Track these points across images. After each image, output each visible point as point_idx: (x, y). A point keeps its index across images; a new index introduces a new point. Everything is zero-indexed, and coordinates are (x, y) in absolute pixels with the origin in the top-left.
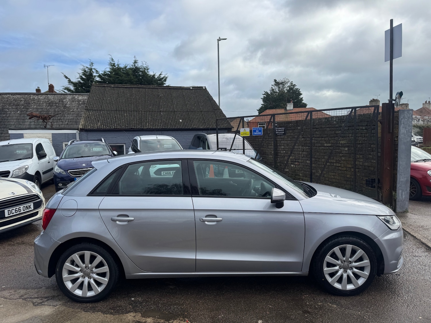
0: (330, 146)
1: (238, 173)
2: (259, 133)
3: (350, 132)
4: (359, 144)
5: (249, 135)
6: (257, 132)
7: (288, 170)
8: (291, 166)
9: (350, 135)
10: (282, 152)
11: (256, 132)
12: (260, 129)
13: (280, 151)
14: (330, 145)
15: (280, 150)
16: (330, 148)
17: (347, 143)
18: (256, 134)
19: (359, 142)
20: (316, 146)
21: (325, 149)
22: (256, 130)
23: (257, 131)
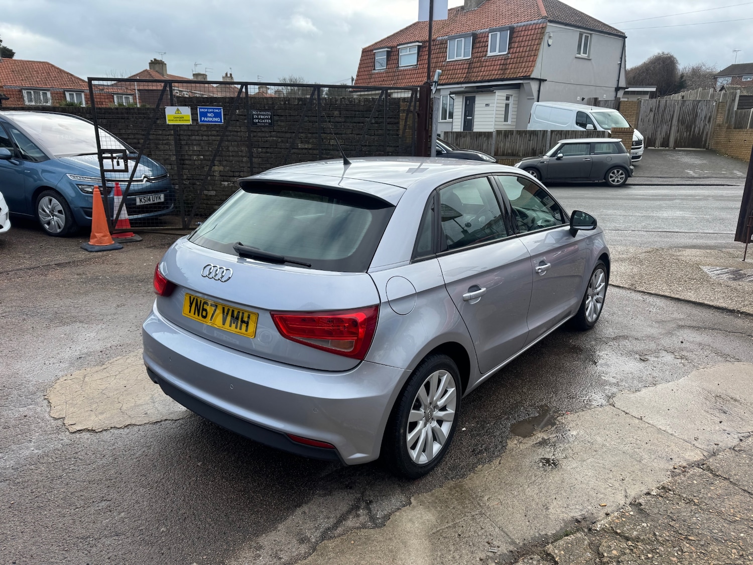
0: (310, 149)
1: (141, 204)
2: (216, 119)
3: (349, 126)
4: (366, 146)
5: (190, 122)
6: (211, 117)
7: (213, 193)
8: (221, 184)
9: (349, 131)
10: (195, 158)
11: (207, 117)
12: (217, 111)
13: (191, 155)
14: (310, 146)
15: (190, 153)
16: (311, 151)
17: (343, 144)
18: (206, 121)
19: (365, 143)
20: (281, 148)
21: (300, 154)
22: (208, 112)
23: (209, 115)
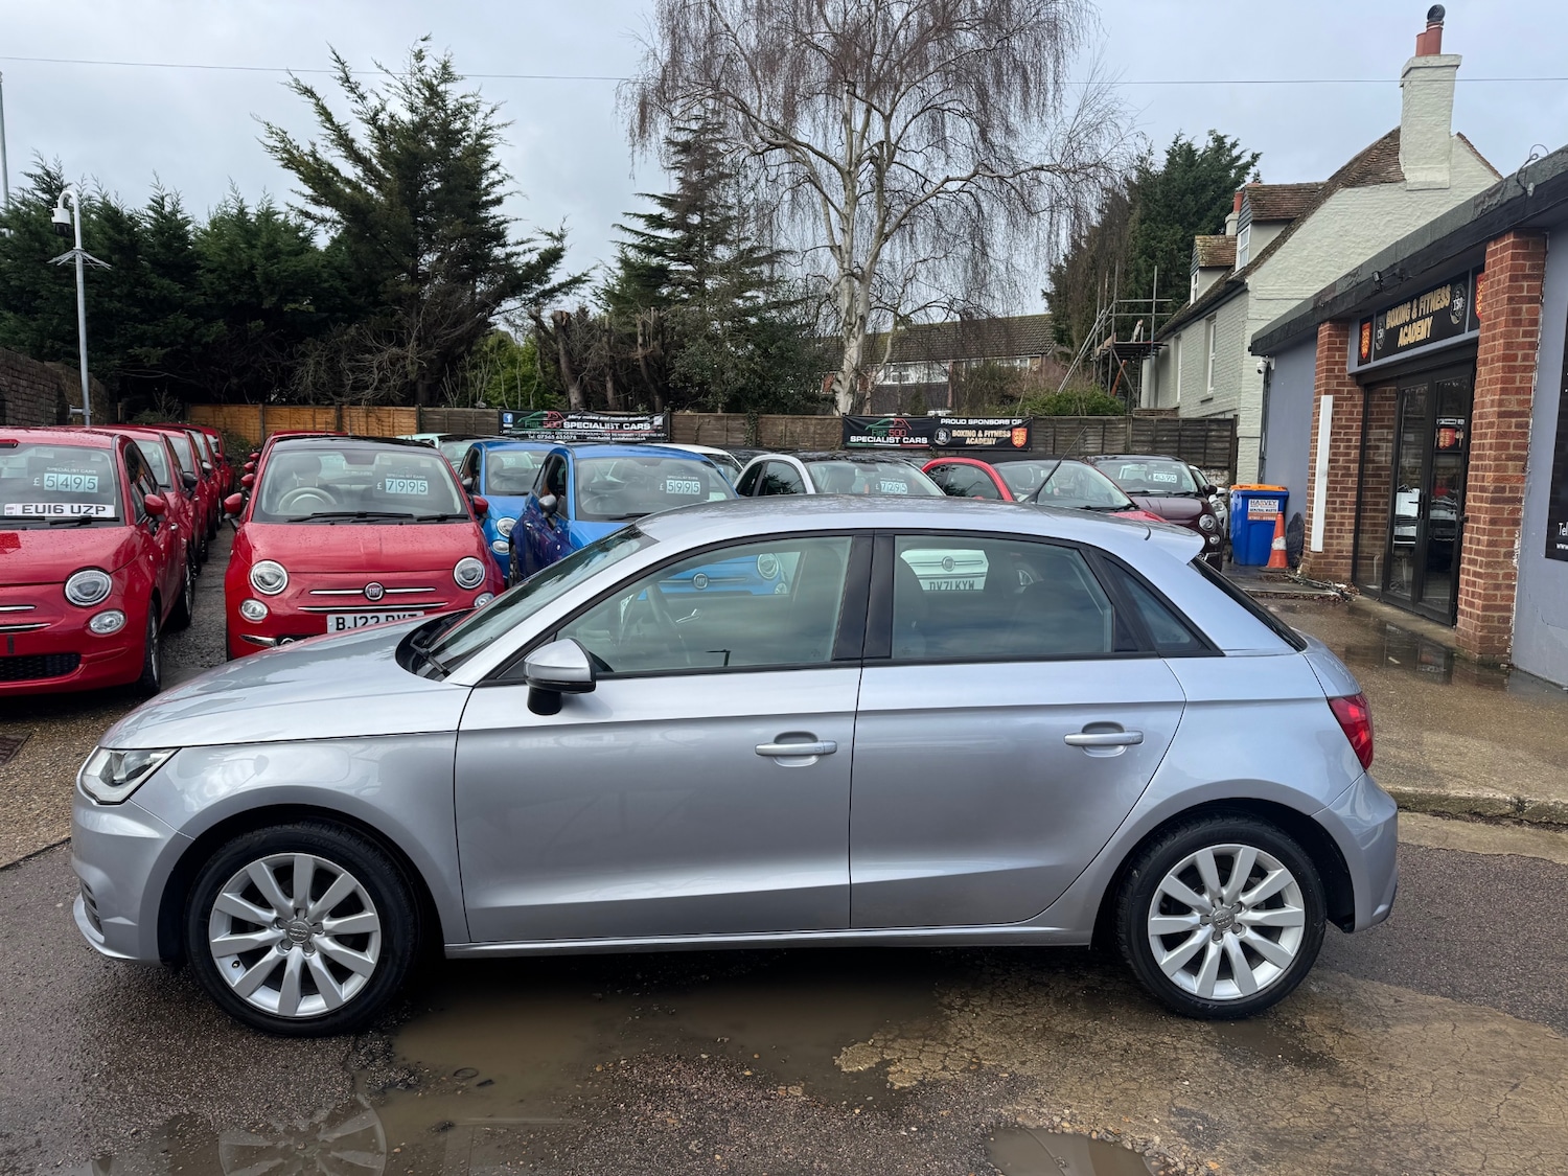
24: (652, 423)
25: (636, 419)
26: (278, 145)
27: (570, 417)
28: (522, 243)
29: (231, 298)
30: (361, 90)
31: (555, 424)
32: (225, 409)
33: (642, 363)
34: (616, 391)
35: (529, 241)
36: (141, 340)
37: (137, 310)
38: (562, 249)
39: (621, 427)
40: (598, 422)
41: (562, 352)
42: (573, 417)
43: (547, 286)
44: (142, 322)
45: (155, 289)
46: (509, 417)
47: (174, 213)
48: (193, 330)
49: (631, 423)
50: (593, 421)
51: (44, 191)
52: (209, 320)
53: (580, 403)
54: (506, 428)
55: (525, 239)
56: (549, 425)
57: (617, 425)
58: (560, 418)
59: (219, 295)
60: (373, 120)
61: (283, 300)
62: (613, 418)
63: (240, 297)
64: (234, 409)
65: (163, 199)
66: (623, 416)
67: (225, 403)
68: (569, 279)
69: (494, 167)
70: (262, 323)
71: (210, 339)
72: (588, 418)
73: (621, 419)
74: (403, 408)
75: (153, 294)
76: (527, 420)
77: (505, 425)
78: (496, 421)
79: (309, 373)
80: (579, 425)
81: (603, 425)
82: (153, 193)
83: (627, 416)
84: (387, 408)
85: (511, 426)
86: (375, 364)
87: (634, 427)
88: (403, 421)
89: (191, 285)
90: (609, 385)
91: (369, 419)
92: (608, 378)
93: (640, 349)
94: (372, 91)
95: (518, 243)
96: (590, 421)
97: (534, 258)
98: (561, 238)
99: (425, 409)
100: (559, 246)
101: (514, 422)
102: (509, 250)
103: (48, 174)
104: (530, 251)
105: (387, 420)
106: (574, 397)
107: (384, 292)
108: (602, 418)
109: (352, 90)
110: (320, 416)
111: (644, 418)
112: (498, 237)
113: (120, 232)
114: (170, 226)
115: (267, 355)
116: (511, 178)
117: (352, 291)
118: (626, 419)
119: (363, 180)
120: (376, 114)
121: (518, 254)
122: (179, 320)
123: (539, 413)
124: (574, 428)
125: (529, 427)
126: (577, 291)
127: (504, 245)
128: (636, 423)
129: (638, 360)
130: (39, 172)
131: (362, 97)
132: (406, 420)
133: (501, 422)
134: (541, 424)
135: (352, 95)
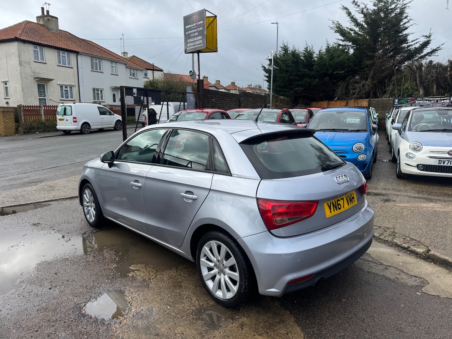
24: (450, 100)
25: (444, 98)
26: (335, 26)
27: (418, 99)
28: (414, 41)
29: (320, 72)
30: (358, 4)
31: (412, 102)
32: (319, 103)
33: (449, 78)
34: (437, 89)
35: (416, 39)
36: (298, 86)
37: (298, 78)
38: (430, 40)
39: (437, 101)
40: (428, 100)
41: (418, 77)
42: (419, 99)
43: (422, 54)
44: (299, 81)
45: (301, 72)
46: (397, 100)
47: (310, 51)
48: (310, 82)
49: (441, 100)
50: (426, 100)
51: (284, 51)
52: (315, 78)
53: (423, 94)
54: (395, 104)
55: (415, 39)
56: (410, 102)
57: (436, 101)
58: (414, 100)
59: (318, 72)
60: (362, 12)
61: (334, 71)
62: (434, 99)
63: (323, 72)
64: (322, 102)
65: (307, 48)
66: (438, 98)
67: (319, 101)
68: (431, 50)
69: (406, 17)
70: (328, 78)
71: (314, 84)
72: (425, 99)
73: (438, 99)
74: (365, 100)
75: (301, 73)
76: (402, 101)
77: (395, 103)
78: (392, 102)
79: (340, 91)
80: (421, 102)
81: (430, 101)
82: (305, 46)
83: (440, 98)
84: (360, 100)
85: (397, 103)
86: (358, 87)
87: (442, 101)
88: (364, 103)
89: (311, 70)
90: (435, 87)
91: (355, 103)
92: (434, 85)
93: (448, 72)
94: (362, 3)
95: (412, 41)
96: (425, 100)
97: (417, 46)
98: (430, 37)
99: (371, 99)
100: (429, 39)
101: (398, 102)
102: (409, 44)
103: (285, 46)
104: (416, 43)
105: (360, 103)
106: (421, 92)
107: (363, 65)
108: (430, 99)
109: (356, 4)
110: (342, 103)
111: (447, 98)
112: (405, 40)
113: (295, 58)
114: (309, 54)
115: (331, 87)
116: (412, 20)
117: (355, 66)
118: (439, 99)
119: (359, 31)
120: (363, 10)
121: (412, 45)
122: (307, 80)
123: (407, 98)
124: (419, 103)
125: (403, 103)
126: (434, 54)
127: (407, 43)
128: (443, 100)
129: (447, 77)
130: (283, 46)
131: (359, 6)
132: (365, 103)
133: (394, 102)
134: (408, 102)
135: (355, 6)
